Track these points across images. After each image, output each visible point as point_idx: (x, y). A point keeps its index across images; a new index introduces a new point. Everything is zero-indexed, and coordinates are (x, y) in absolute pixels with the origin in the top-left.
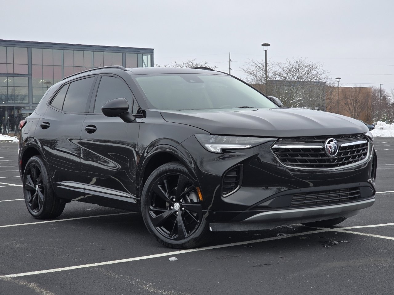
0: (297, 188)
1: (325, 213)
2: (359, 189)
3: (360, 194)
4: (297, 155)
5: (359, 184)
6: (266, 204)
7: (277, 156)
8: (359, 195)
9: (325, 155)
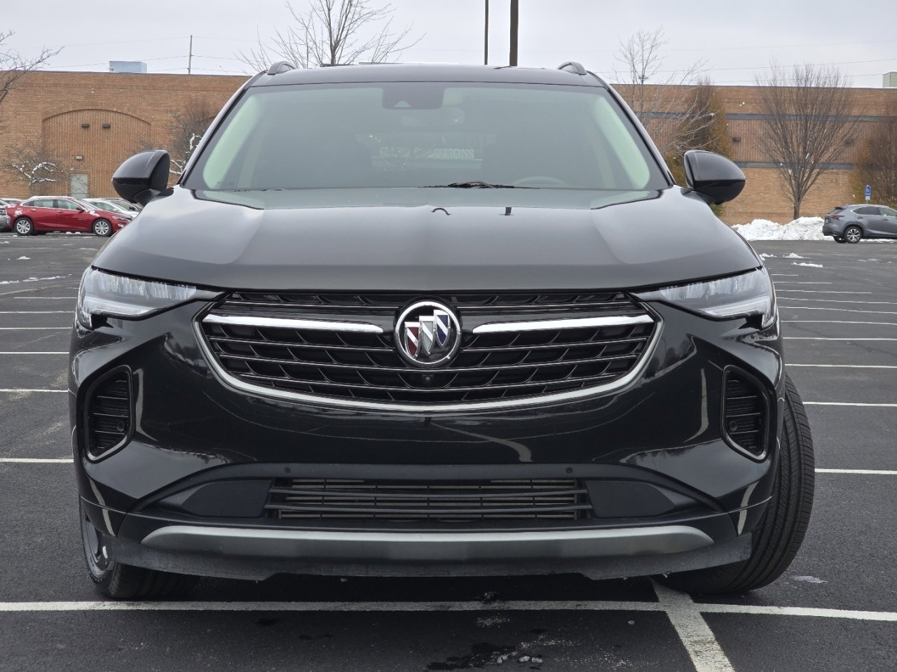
0: (252, 462)
1: (394, 555)
2: (586, 488)
3: (591, 503)
4: (281, 353)
5: (569, 470)
6: (179, 499)
7: (213, 350)
8: (589, 507)
9: (398, 359)
